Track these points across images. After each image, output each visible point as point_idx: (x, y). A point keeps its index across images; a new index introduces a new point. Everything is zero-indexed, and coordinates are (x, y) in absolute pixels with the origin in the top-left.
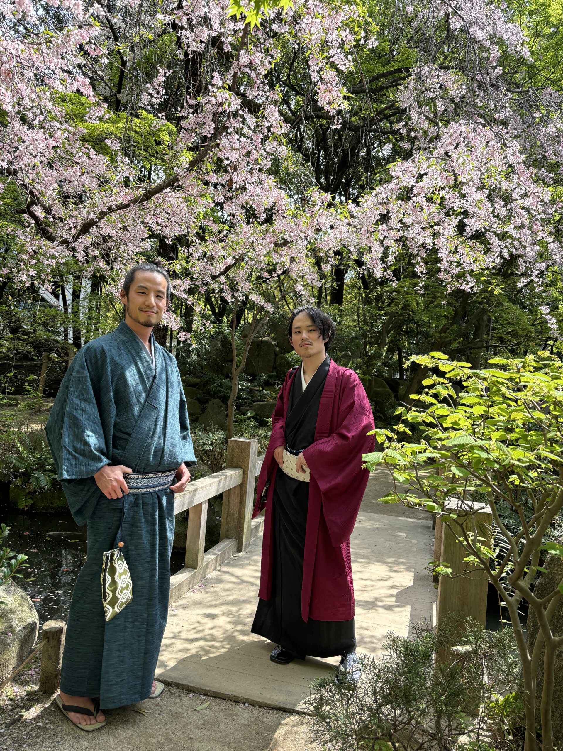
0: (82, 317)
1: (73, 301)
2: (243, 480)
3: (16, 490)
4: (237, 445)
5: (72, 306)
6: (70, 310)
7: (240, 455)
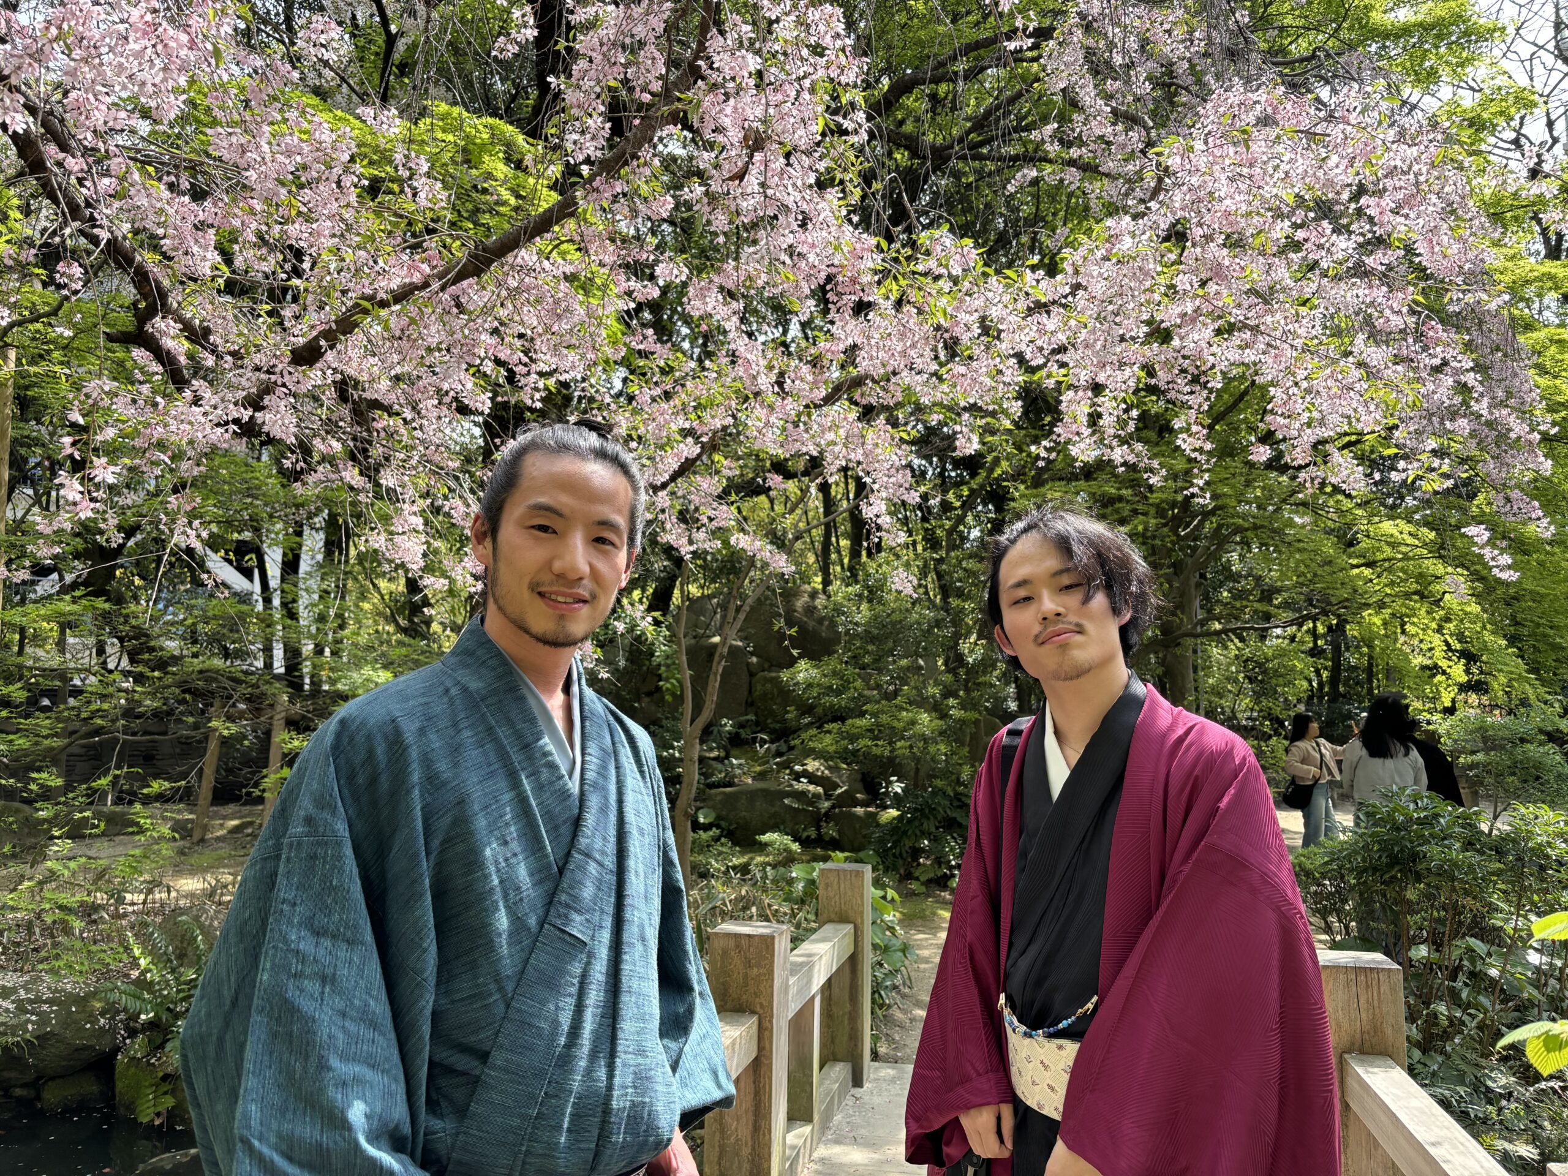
0: (305, 618)
1: (283, 580)
2: (760, 1048)
3: (133, 1070)
4: (738, 946)
5: (283, 591)
6: (276, 602)
7: (746, 975)
